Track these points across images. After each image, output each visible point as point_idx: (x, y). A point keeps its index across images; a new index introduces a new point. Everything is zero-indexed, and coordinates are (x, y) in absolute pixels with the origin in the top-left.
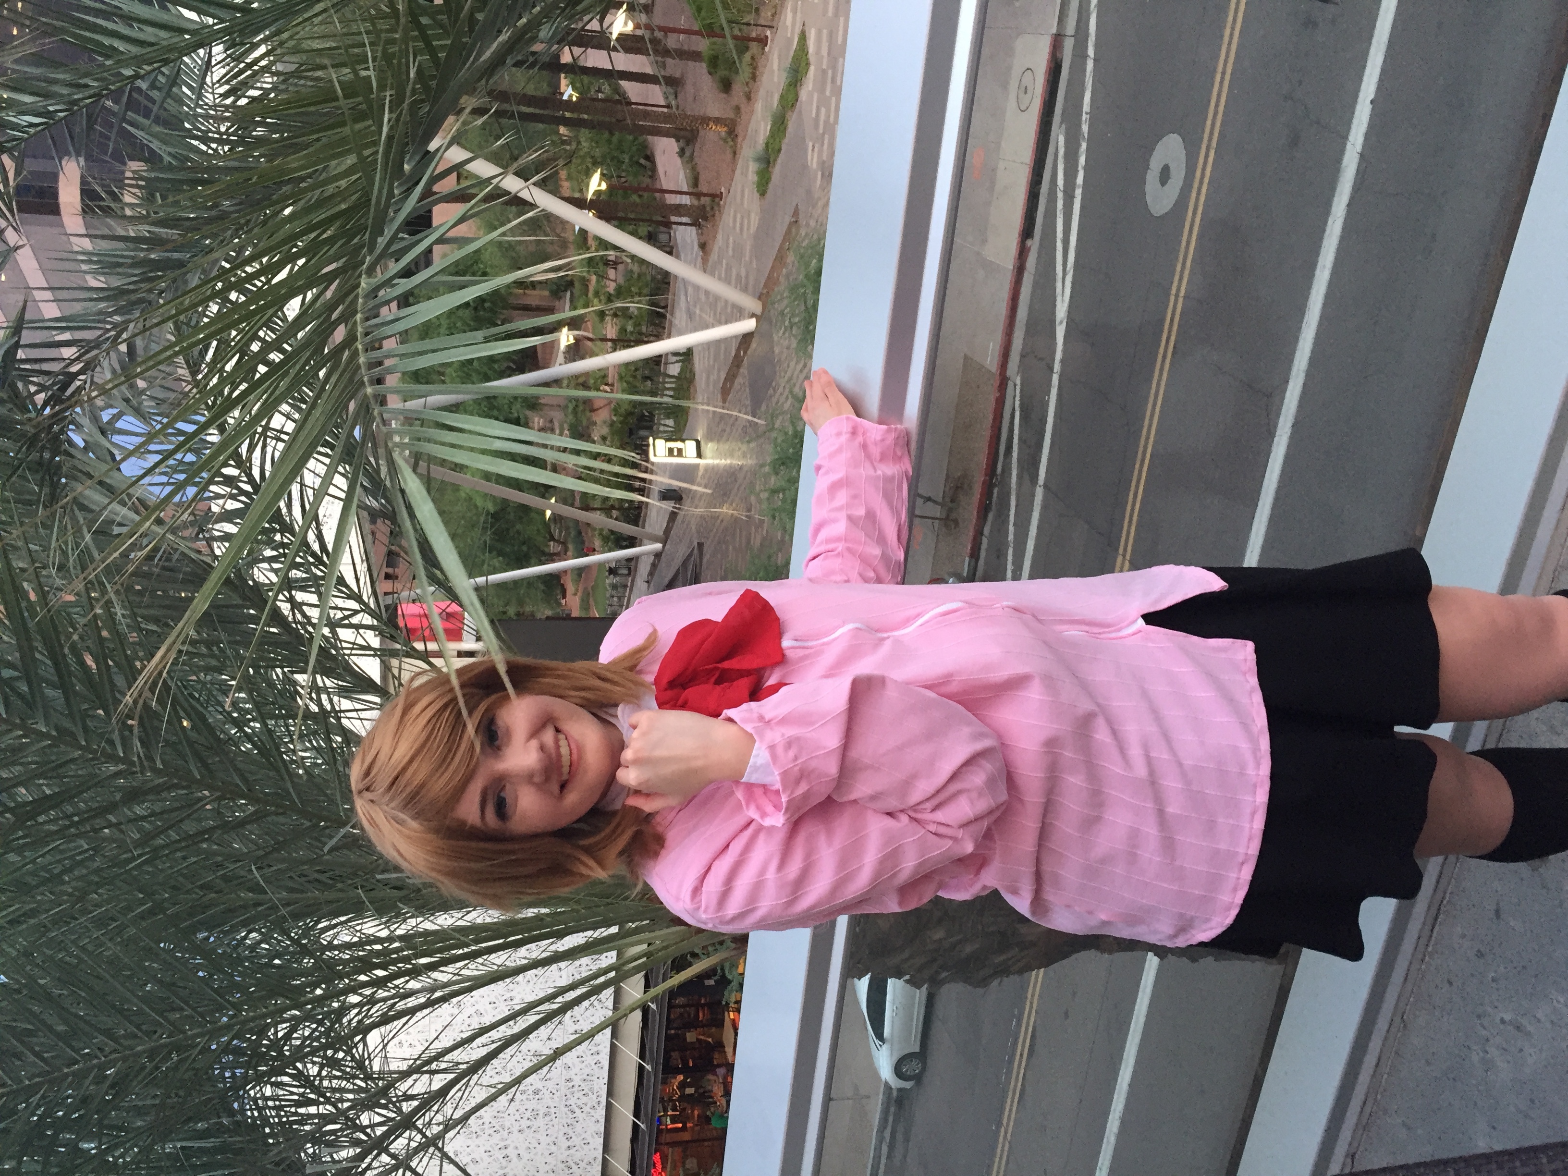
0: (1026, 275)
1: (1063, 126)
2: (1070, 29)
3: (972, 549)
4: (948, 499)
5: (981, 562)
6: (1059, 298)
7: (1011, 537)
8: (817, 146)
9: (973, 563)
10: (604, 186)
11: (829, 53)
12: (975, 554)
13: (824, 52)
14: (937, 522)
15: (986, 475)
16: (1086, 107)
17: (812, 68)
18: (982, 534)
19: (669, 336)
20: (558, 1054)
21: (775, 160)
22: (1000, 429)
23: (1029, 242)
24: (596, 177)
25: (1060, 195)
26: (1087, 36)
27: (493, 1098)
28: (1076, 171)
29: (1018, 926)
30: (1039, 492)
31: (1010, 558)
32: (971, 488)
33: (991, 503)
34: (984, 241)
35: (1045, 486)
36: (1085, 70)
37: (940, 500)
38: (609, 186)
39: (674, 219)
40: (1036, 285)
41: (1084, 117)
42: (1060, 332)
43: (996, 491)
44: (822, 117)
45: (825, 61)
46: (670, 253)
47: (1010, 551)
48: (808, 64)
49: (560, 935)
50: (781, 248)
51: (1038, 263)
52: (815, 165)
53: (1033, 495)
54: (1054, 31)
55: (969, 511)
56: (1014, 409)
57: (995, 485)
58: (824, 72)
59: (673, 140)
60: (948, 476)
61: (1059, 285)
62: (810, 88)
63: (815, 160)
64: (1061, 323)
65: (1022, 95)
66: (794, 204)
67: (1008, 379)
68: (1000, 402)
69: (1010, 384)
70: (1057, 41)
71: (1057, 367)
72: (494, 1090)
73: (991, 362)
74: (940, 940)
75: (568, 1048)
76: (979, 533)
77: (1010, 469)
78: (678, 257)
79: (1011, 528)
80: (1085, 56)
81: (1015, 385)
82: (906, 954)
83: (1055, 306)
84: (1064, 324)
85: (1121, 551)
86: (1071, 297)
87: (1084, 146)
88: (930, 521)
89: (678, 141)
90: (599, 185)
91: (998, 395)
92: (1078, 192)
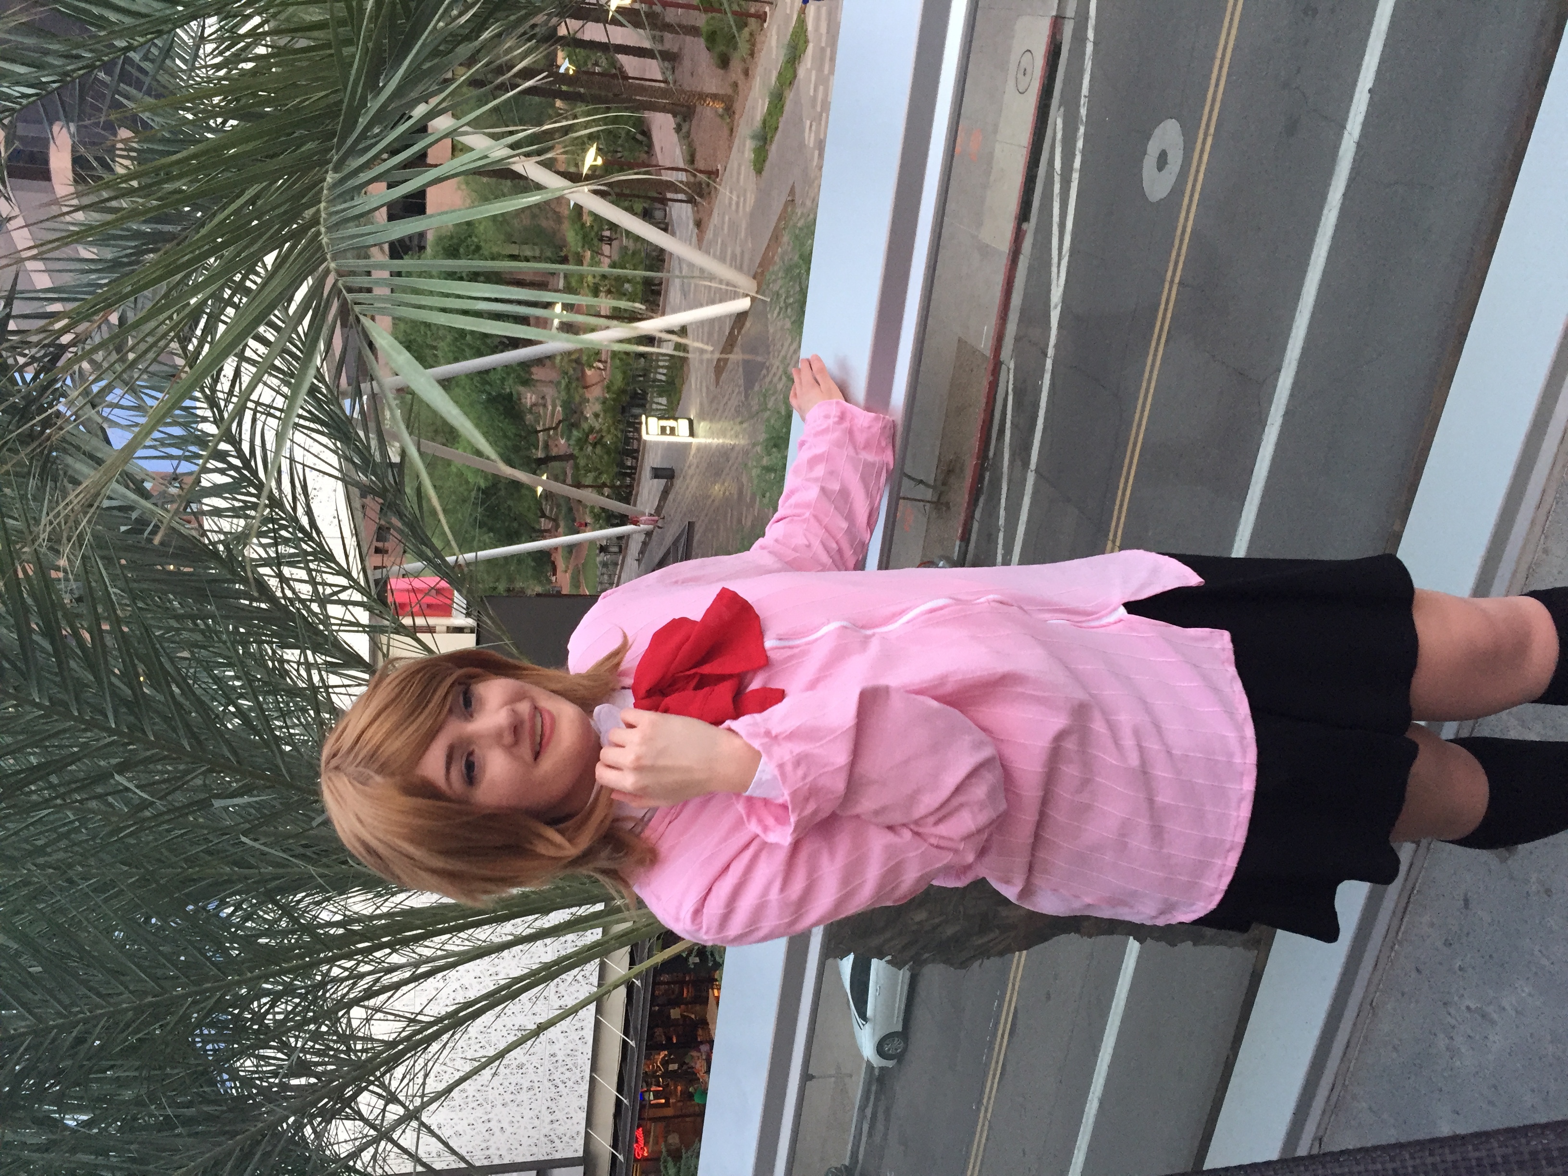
0: (1021, 257)
1: (1062, 109)
2: (1070, 11)
3: (963, 533)
4: (939, 483)
5: (972, 544)
6: (1054, 283)
7: (1002, 522)
8: (814, 124)
9: (963, 548)
10: (600, 161)
11: (828, 33)
12: (965, 538)
13: (823, 29)
14: (928, 505)
15: (978, 459)
16: (1085, 90)
17: (811, 46)
18: (972, 517)
19: (663, 314)
20: (541, 1028)
21: (771, 142)
22: (993, 411)
23: (1025, 226)
24: (592, 151)
25: (1057, 179)
26: (1087, 19)
27: (476, 1071)
28: (1074, 155)
29: (999, 909)
30: (1031, 478)
31: (1001, 541)
32: (962, 470)
33: (982, 487)
34: (979, 224)
35: (1037, 471)
36: (1084, 54)
37: (932, 482)
38: (605, 163)
39: (669, 195)
40: (1031, 269)
41: (1083, 100)
42: (1055, 316)
43: (987, 474)
44: (820, 96)
45: (824, 39)
46: (665, 230)
47: (1001, 535)
48: (806, 42)
49: (545, 911)
50: (776, 227)
51: (1034, 245)
52: (811, 145)
53: (1025, 480)
54: (1054, 13)
55: (960, 496)
56: (1007, 394)
57: (987, 469)
58: (823, 50)
59: (670, 116)
60: (939, 460)
61: (1054, 269)
62: (809, 66)
63: (812, 139)
64: (1056, 307)
65: (1020, 76)
66: (791, 183)
67: (1001, 363)
68: (993, 386)
69: (1004, 367)
70: (1057, 22)
71: (1051, 352)
72: (477, 1064)
73: (985, 345)
74: (920, 923)
75: (552, 1023)
76: (970, 518)
77: (1002, 453)
78: (673, 234)
79: (1002, 513)
80: (1084, 39)
81: (1009, 369)
82: (888, 935)
83: (1049, 291)
84: (1059, 308)
85: (1111, 537)
86: (1067, 281)
87: (1082, 130)
88: (922, 504)
89: (674, 116)
90: (595, 160)
91: (991, 378)
92: (1076, 176)
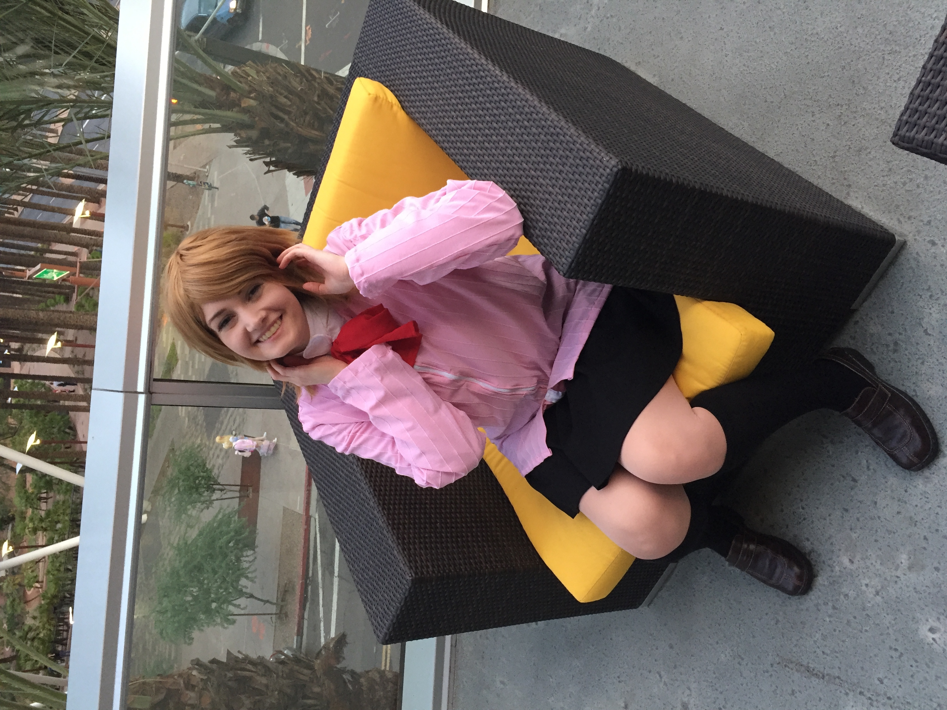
3: (298, 630)
4: (279, 600)
5: (305, 637)
7: (321, 615)
9: (299, 639)
10: (38, 442)
11: (190, 353)
12: (300, 633)
13: (187, 352)
14: (274, 616)
15: (303, 579)
17: (180, 362)
18: (303, 618)
21: (158, 417)
22: (309, 548)
24: (33, 436)
30: (336, 580)
31: (322, 628)
32: (293, 589)
33: (307, 596)
35: (339, 576)
37: (275, 601)
38: (43, 443)
43: (310, 588)
45: (188, 356)
47: (322, 624)
48: (177, 360)
50: (163, 466)
52: (183, 415)
53: (332, 584)
55: (294, 607)
56: (316, 534)
57: (309, 584)
58: (187, 363)
60: (278, 586)
62: (179, 372)
66: (171, 439)
67: (310, 517)
68: (307, 531)
69: (312, 519)
73: (300, 508)
77: (317, 572)
79: (321, 609)
81: (315, 519)
88: (270, 616)
90: (35, 442)
91: (306, 527)
